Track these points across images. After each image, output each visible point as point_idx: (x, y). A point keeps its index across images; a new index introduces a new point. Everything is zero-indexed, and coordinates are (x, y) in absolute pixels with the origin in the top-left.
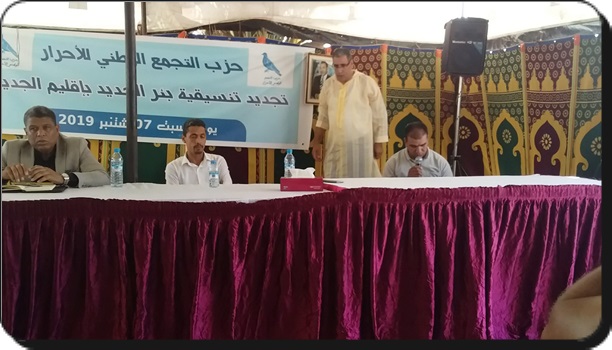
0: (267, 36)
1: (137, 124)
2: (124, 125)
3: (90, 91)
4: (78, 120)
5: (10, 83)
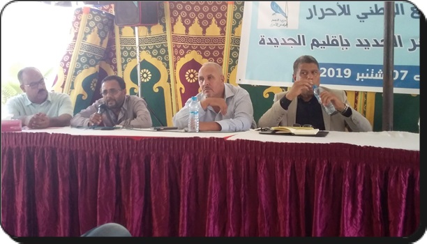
1: (394, 75)
2: (380, 76)
3: (348, 45)
4: (337, 73)
5: (281, 41)
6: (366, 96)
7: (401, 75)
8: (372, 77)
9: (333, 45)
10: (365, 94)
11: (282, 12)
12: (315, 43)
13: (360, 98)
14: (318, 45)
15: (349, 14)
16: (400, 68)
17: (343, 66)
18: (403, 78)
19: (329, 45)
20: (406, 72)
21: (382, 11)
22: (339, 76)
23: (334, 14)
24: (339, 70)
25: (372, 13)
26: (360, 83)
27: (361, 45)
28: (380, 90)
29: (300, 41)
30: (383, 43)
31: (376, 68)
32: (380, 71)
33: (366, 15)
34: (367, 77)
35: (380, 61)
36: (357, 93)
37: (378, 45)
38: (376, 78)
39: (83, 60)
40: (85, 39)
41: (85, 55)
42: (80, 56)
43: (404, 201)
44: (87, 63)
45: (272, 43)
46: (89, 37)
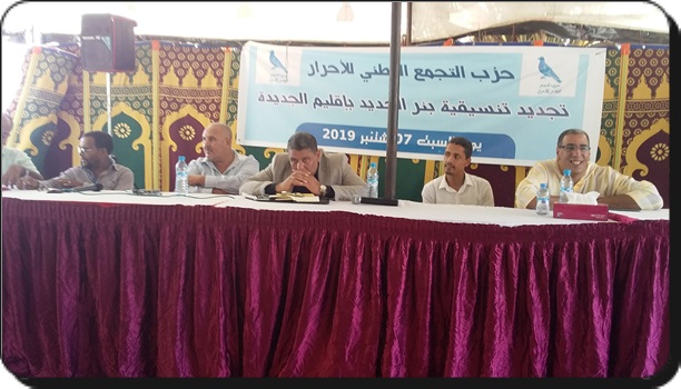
0: (545, 39)
1: (398, 139)
2: (383, 140)
3: (352, 105)
4: (340, 135)
5: (281, 99)
6: (369, 160)
7: (405, 139)
8: (376, 140)
9: (336, 104)
10: (369, 158)
11: (282, 67)
12: (318, 102)
13: (364, 162)
14: (321, 104)
15: (352, 72)
16: (404, 132)
17: (347, 128)
18: (406, 143)
19: (332, 104)
20: (410, 136)
21: (385, 72)
22: (343, 138)
23: (337, 71)
24: (343, 132)
25: (376, 73)
26: (364, 146)
27: (365, 106)
28: (383, 154)
29: (302, 99)
30: (387, 105)
31: (381, 131)
32: (385, 135)
33: (370, 75)
34: (371, 140)
35: (384, 124)
36: (360, 157)
37: (382, 107)
38: (380, 141)
39: (32, 108)
40: (35, 83)
41: (34, 102)
42: (28, 104)
43: (404, 273)
44: (37, 111)
45: (271, 100)
46: (39, 81)
